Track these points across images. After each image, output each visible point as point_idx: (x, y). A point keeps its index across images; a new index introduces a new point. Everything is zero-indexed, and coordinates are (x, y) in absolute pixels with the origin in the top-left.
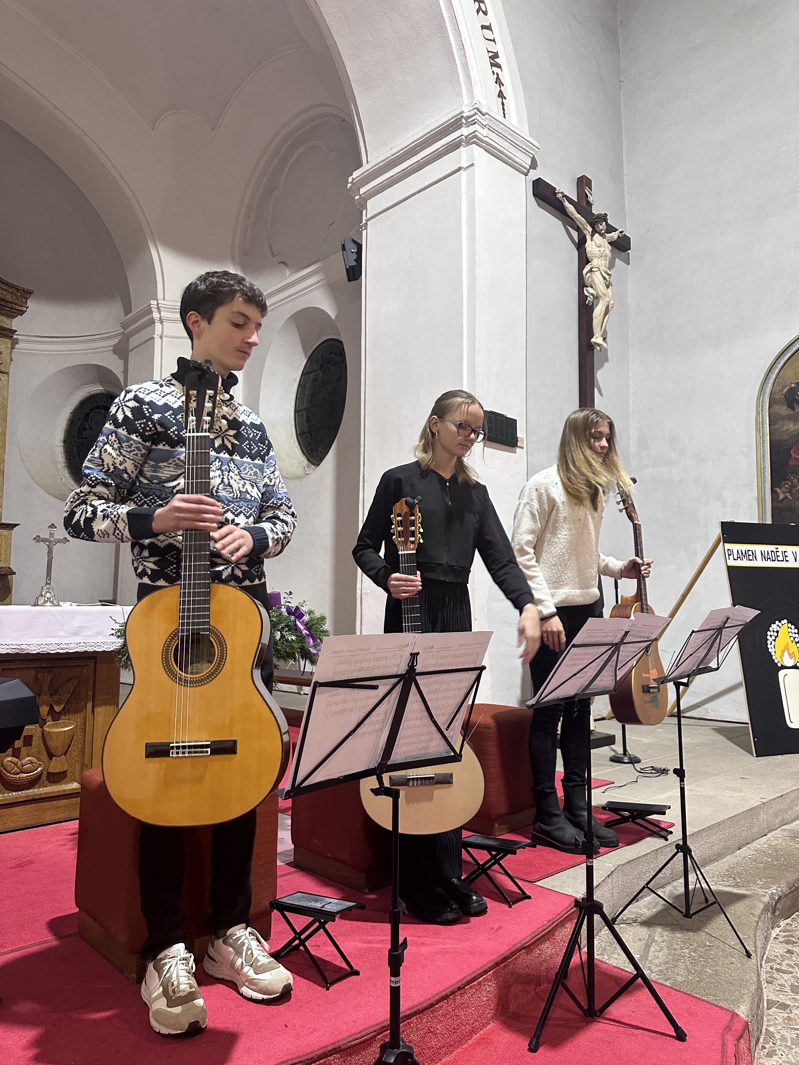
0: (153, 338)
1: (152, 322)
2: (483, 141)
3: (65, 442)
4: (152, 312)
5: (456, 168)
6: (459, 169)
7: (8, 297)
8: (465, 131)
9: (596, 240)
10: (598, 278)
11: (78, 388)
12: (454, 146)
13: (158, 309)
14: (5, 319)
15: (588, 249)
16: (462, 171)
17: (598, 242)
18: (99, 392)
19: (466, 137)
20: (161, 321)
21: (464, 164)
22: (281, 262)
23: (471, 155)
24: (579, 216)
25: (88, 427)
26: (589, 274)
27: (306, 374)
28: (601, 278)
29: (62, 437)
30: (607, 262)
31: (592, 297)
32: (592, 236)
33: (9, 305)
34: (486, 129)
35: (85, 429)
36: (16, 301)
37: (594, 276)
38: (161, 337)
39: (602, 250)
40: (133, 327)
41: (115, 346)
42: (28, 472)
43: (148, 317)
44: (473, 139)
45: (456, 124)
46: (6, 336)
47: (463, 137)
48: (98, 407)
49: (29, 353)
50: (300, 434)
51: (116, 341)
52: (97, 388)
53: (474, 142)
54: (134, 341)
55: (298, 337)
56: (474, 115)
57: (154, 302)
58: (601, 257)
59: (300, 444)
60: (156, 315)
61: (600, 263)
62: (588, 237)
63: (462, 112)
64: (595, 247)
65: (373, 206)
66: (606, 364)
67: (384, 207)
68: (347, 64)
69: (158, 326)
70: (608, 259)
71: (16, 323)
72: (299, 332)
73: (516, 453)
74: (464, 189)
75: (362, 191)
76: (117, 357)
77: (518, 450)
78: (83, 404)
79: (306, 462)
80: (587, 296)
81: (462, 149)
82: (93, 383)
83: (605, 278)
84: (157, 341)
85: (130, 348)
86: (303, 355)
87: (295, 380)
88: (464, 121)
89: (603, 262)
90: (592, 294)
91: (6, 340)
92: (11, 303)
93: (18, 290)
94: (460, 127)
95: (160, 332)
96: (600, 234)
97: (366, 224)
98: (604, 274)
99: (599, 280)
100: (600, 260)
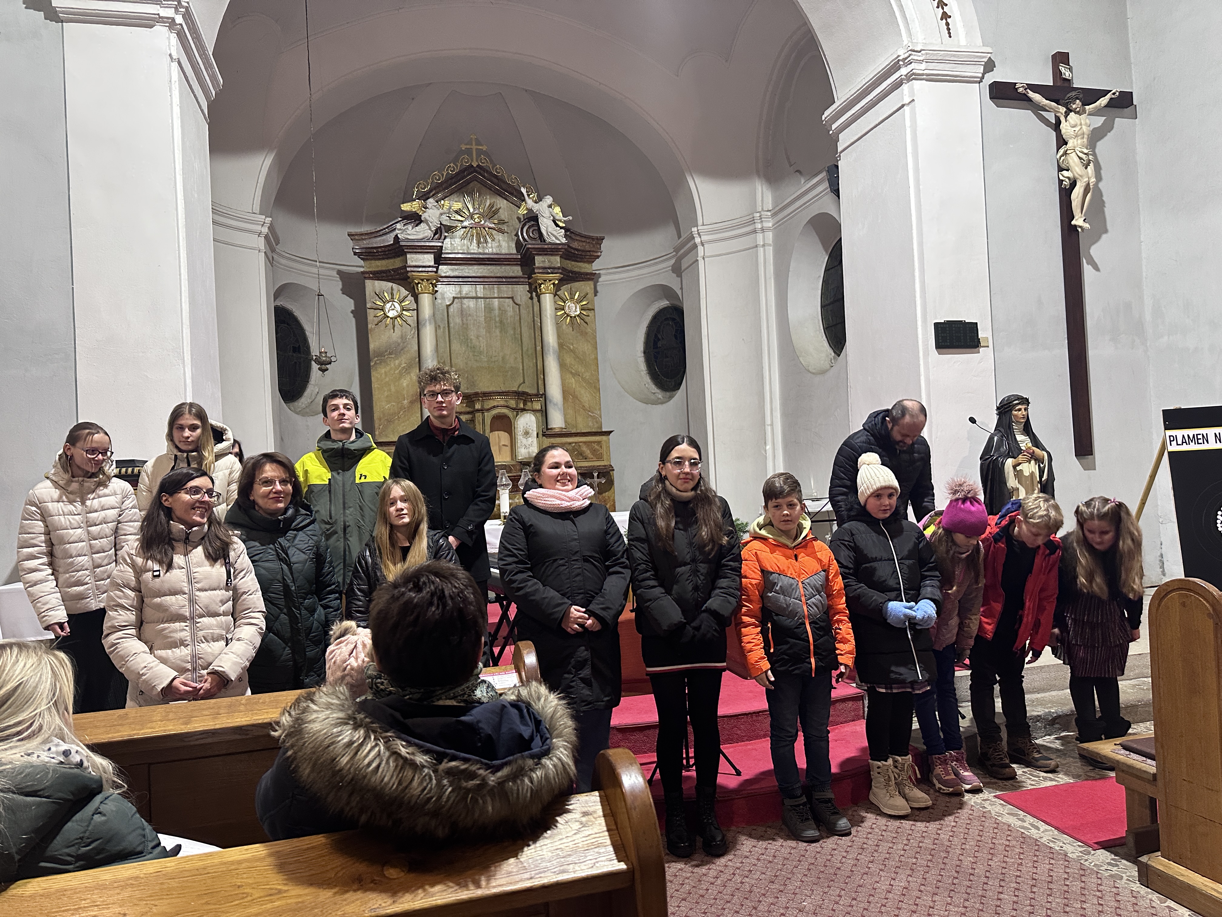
0: (697, 260)
1: (695, 246)
2: (923, 75)
3: (644, 353)
4: (694, 238)
5: (900, 105)
6: (903, 106)
7: (587, 248)
8: (904, 71)
9: (1070, 120)
10: (1073, 160)
11: (649, 306)
12: (898, 85)
13: (699, 234)
14: (586, 265)
15: (1063, 131)
16: (905, 107)
17: (1073, 122)
18: (666, 306)
19: (906, 76)
20: (703, 245)
21: (907, 100)
22: (797, 171)
23: (912, 91)
24: (1048, 102)
25: (660, 337)
26: (1062, 158)
27: (829, 270)
28: (1076, 159)
29: (642, 349)
30: (1085, 140)
31: (1067, 180)
32: (1066, 117)
33: (588, 253)
34: (924, 63)
35: (659, 340)
36: (592, 249)
37: (1069, 158)
38: (704, 258)
39: (1077, 129)
40: (682, 251)
41: (673, 266)
42: (619, 383)
43: (692, 242)
44: (911, 77)
45: (895, 67)
46: (589, 279)
47: (903, 77)
48: (666, 319)
49: (610, 284)
50: (827, 328)
51: (673, 261)
52: (664, 303)
53: (914, 79)
54: (685, 263)
55: (817, 239)
56: (909, 56)
57: (694, 229)
58: (1076, 136)
59: (827, 337)
60: (697, 240)
61: (1075, 143)
62: (1062, 119)
63: (899, 56)
64: (1070, 128)
65: (844, 140)
66: (1104, 236)
67: (852, 141)
68: (809, 16)
69: (700, 248)
70: (1086, 136)
71: (596, 266)
72: (817, 234)
73: (979, 353)
74: (908, 123)
75: (834, 126)
76: (675, 275)
77: (981, 349)
78: (656, 318)
79: (833, 354)
80: (1063, 181)
81: (905, 87)
82: (660, 299)
83: (1080, 158)
84: (701, 263)
85: (683, 269)
86: (824, 253)
87: (820, 277)
88: (901, 63)
89: (1079, 141)
90: (1068, 178)
91: (590, 282)
92: (589, 251)
93: (593, 239)
94: (899, 68)
95: (702, 254)
96: (1076, 113)
97: (840, 156)
98: (1081, 155)
99: (1074, 162)
100: (1075, 140)
